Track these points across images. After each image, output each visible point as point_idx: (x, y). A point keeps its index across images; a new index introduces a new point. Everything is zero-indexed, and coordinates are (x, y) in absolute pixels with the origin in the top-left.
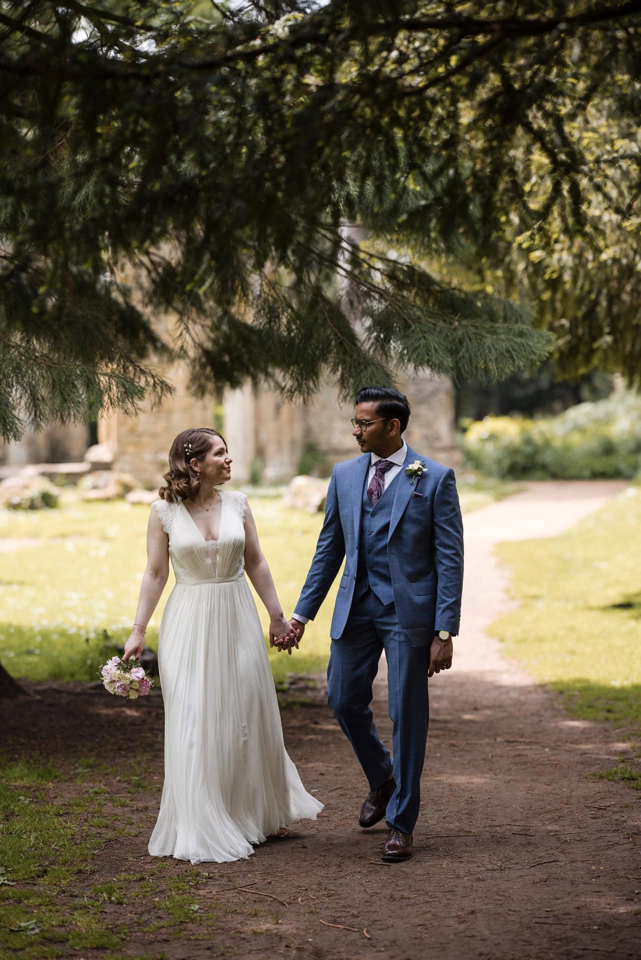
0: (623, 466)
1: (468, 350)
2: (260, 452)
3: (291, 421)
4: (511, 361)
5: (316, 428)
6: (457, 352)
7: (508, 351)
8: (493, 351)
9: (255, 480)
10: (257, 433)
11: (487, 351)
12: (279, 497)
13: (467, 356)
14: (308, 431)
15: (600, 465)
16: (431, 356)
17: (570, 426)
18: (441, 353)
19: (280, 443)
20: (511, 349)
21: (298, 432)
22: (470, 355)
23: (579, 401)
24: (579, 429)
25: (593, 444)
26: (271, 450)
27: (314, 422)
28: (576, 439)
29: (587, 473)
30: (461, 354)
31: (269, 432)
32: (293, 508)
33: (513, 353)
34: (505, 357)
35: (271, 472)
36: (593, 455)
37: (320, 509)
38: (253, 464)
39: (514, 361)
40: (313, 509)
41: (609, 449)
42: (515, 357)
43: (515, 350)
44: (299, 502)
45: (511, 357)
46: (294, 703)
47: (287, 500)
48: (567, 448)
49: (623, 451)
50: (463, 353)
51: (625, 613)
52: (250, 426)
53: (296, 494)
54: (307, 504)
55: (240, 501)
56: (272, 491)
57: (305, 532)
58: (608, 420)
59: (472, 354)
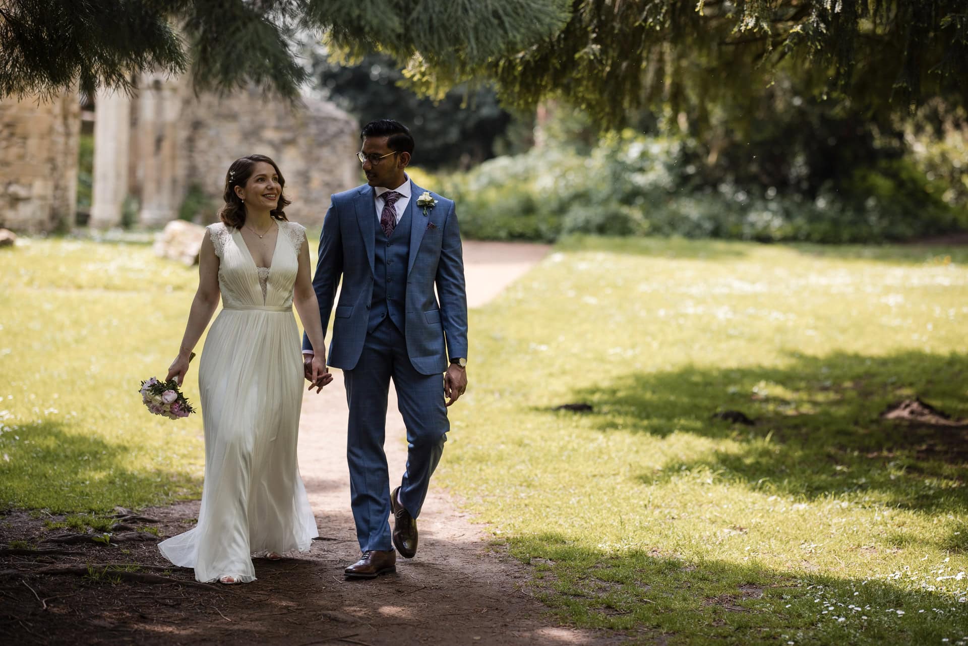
0: (543, 227)
1: (426, 9)
2: (136, 192)
3: (173, 158)
4: (501, 32)
5: (202, 167)
6: (408, 11)
7: (496, 14)
8: (471, 13)
9: (127, 222)
10: (132, 170)
11: (460, 13)
12: (150, 243)
13: (424, 18)
14: (192, 170)
15: (518, 226)
16: (365, 10)
17: (484, 180)
18: (382, 7)
19: (159, 183)
20: (501, 12)
21: (181, 170)
22: (431, 20)
23: (490, 155)
24: (494, 184)
25: (512, 202)
26: (149, 188)
27: (199, 160)
28: (492, 195)
29: (503, 234)
30: (414, 15)
31: (147, 169)
32: (165, 257)
33: (506, 19)
34: (492, 24)
35: (147, 215)
36: (509, 212)
37: (196, 261)
38: (126, 204)
39: (506, 32)
40: (189, 261)
41: (528, 208)
42: (507, 25)
43: (507, 15)
44: (173, 251)
45: (501, 24)
46: (113, 575)
47: (159, 248)
48: (482, 205)
49: (544, 211)
50: (419, 13)
51: (586, 421)
52: (124, 161)
53: (169, 242)
54: (182, 254)
55: (298, 233)
56: (145, 237)
57: (178, 288)
58: (527, 176)
59: (434, 16)
